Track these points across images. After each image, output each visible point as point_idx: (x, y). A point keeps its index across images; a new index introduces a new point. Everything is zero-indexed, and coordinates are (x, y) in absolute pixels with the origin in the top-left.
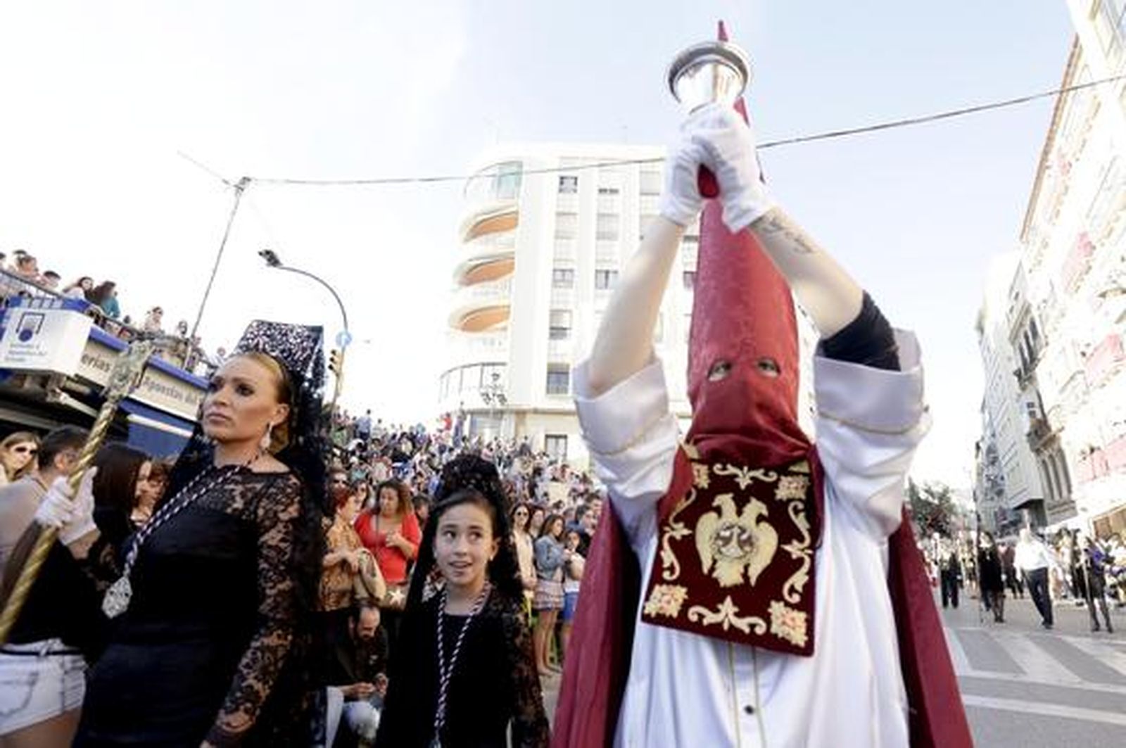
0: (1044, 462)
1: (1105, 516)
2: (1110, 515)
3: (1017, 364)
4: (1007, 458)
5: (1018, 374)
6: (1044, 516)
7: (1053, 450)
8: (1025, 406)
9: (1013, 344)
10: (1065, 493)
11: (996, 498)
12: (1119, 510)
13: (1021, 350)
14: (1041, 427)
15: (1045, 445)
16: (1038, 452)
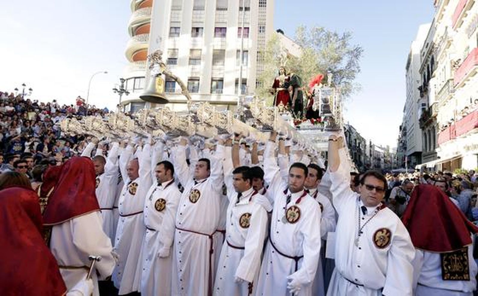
0: (425, 134)
1: (449, 161)
2: (451, 161)
3: (421, 84)
4: (410, 132)
5: (420, 89)
6: (421, 160)
7: (430, 127)
8: (421, 105)
9: (421, 73)
10: (432, 149)
11: (404, 151)
12: (457, 158)
13: (424, 76)
14: (426, 115)
15: (427, 125)
16: (423, 128)
